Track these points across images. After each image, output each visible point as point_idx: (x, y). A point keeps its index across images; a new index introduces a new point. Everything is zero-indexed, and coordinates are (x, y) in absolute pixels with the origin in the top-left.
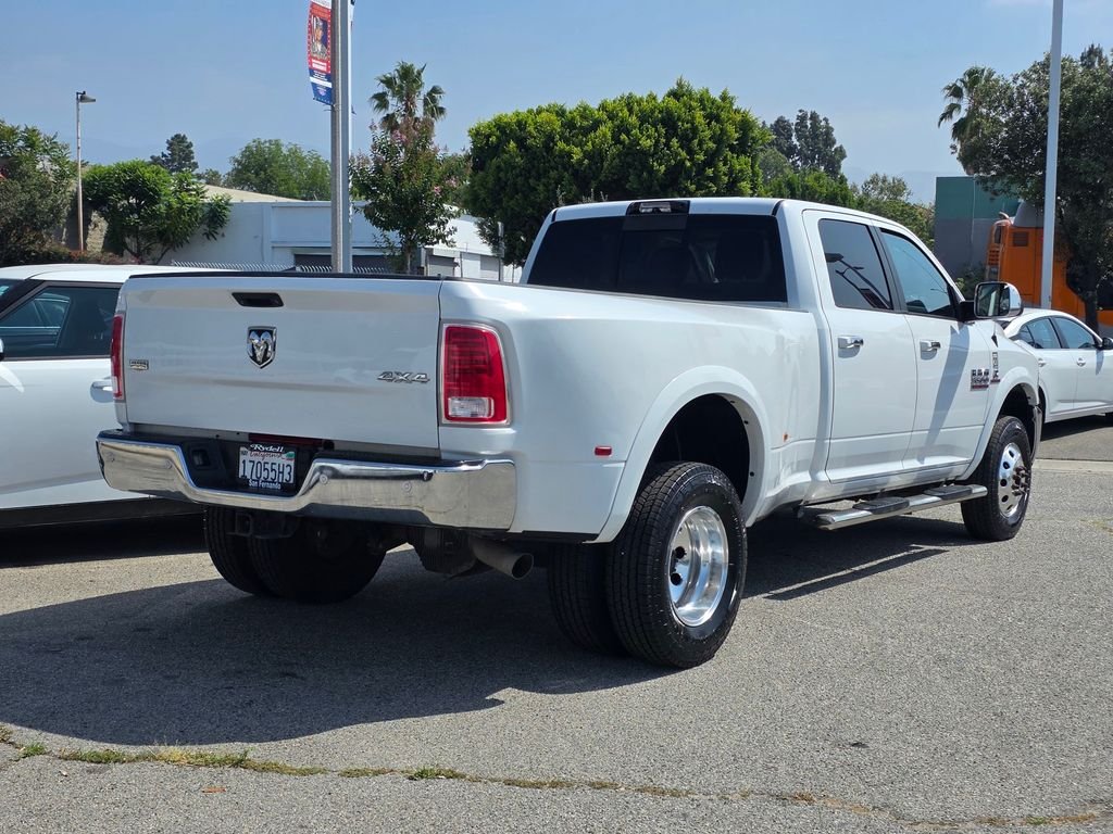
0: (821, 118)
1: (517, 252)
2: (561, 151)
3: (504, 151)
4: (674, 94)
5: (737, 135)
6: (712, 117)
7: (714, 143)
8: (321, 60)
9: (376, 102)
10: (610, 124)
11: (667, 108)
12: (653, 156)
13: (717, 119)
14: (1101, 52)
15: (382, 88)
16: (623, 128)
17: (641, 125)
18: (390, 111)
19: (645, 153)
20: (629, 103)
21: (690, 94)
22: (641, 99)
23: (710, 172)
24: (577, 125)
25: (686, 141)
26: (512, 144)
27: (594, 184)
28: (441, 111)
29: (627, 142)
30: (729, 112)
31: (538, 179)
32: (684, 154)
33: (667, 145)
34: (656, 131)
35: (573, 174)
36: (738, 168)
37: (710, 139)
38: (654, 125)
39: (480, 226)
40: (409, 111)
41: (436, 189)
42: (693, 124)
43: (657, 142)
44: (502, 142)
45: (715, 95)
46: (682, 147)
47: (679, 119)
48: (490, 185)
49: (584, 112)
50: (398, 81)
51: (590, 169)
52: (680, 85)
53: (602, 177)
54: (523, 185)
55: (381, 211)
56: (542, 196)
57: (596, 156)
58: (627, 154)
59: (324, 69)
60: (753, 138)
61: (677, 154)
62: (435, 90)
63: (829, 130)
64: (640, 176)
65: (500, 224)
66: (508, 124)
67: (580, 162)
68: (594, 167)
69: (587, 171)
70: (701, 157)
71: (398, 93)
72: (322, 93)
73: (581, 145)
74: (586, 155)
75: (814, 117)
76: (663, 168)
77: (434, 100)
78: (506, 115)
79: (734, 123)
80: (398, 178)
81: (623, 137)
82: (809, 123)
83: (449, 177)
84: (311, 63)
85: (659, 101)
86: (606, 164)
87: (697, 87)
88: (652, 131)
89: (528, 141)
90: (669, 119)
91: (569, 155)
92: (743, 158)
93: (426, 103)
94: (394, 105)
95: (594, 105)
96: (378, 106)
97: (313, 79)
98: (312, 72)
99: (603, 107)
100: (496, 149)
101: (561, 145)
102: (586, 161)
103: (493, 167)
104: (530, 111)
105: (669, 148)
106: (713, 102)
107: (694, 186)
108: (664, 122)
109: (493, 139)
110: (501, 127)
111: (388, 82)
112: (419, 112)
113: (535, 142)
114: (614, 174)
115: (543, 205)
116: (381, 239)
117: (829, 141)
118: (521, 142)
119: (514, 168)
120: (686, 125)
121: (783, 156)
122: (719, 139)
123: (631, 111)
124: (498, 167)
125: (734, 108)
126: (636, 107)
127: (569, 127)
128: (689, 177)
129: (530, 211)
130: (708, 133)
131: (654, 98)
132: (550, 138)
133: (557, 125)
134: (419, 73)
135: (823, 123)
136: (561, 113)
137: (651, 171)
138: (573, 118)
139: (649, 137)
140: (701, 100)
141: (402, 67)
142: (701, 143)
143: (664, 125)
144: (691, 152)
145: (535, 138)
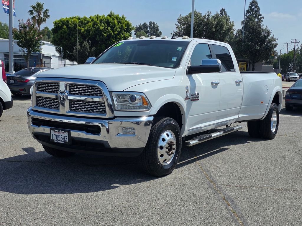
0: (155, 23)
1: (66, 56)
2: (78, 29)
3: (63, 28)
4: (109, 15)
5: (126, 27)
6: (119, 22)
7: (120, 29)
8: (6, 2)
9: (30, 13)
10: (92, 22)
11: (107, 19)
12: (103, 31)
13: (121, 23)
14: (225, 10)
15: (31, 9)
16: (95, 24)
17: (100, 23)
18: (34, 15)
19: (101, 31)
20: (97, 17)
21: (114, 15)
22: (101, 16)
23: (119, 37)
24: (83, 22)
25: (112, 28)
26: (65, 26)
27: (87, 38)
28: (49, 16)
29: (96, 27)
30: (124, 21)
31: (72, 36)
32: (112, 31)
33: (107, 29)
34: (104, 25)
35: (82, 35)
36: (126, 36)
37: (119, 28)
38: (104, 23)
39: (56, 48)
40: (39, 15)
41: (36, 38)
42: (114, 24)
43: (105, 28)
44: (62, 26)
45: (121, 16)
46: (111, 29)
47: (110, 22)
48: (59, 37)
49: (85, 19)
50: (36, 7)
51: (86, 34)
52: (111, 13)
53: (90, 37)
54: (68, 38)
55: (22, 43)
56: (73, 41)
57: (88, 31)
58: (96, 31)
59: (7, 4)
60: (130, 28)
61: (110, 31)
62: (47, 10)
63: (157, 27)
64: (100, 37)
65: (61, 48)
66: (64, 21)
67: (84, 32)
68: (87, 34)
69: (86, 35)
70: (116, 33)
71: (36, 11)
72: (6, 10)
73: (84, 27)
74: (85, 30)
75: (154, 23)
76: (106, 35)
77: (46, 13)
78: (64, 18)
79: (125, 24)
80: (25, 34)
81: (95, 26)
82: (152, 24)
83: (40, 35)
84: (3, 2)
85: (106, 17)
86: (90, 33)
87: (116, 14)
88: (103, 25)
89: (69, 26)
90: (108, 22)
91: (81, 30)
92: (127, 33)
93: (44, 13)
94: (35, 14)
95: (88, 17)
96: (30, 14)
97: (4, 7)
98: (3, 5)
99: (90, 18)
100: (61, 28)
101: (78, 27)
102: (85, 32)
103: (60, 32)
104: (70, 18)
105: (108, 30)
106: (120, 18)
107: (114, 40)
108: (106, 23)
109: (60, 25)
110: (62, 22)
111: (33, 7)
112: (42, 16)
113: (71, 26)
114: (93, 36)
115: (74, 43)
116: (21, 50)
117: (157, 30)
118: (67, 26)
119: (65, 33)
120: (112, 24)
121: (145, 33)
122: (121, 28)
123: (98, 19)
124: (61, 32)
125: (126, 20)
126: (99, 18)
127: (81, 23)
128: (113, 38)
129: (70, 45)
130: (118, 26)
131: (104, 16)
132: (75, 25)
133: (78, 21)
134: (42, 6)
135: (156, 25)
136: (79, 19)
137: (103, 35)
138: (82, 20)
139: (102, 26)
140: (117, 17)
141: (37, 3)
142: (116, 29)
143: (106, 24)
144: (113, 31)
145: (71, 25)
